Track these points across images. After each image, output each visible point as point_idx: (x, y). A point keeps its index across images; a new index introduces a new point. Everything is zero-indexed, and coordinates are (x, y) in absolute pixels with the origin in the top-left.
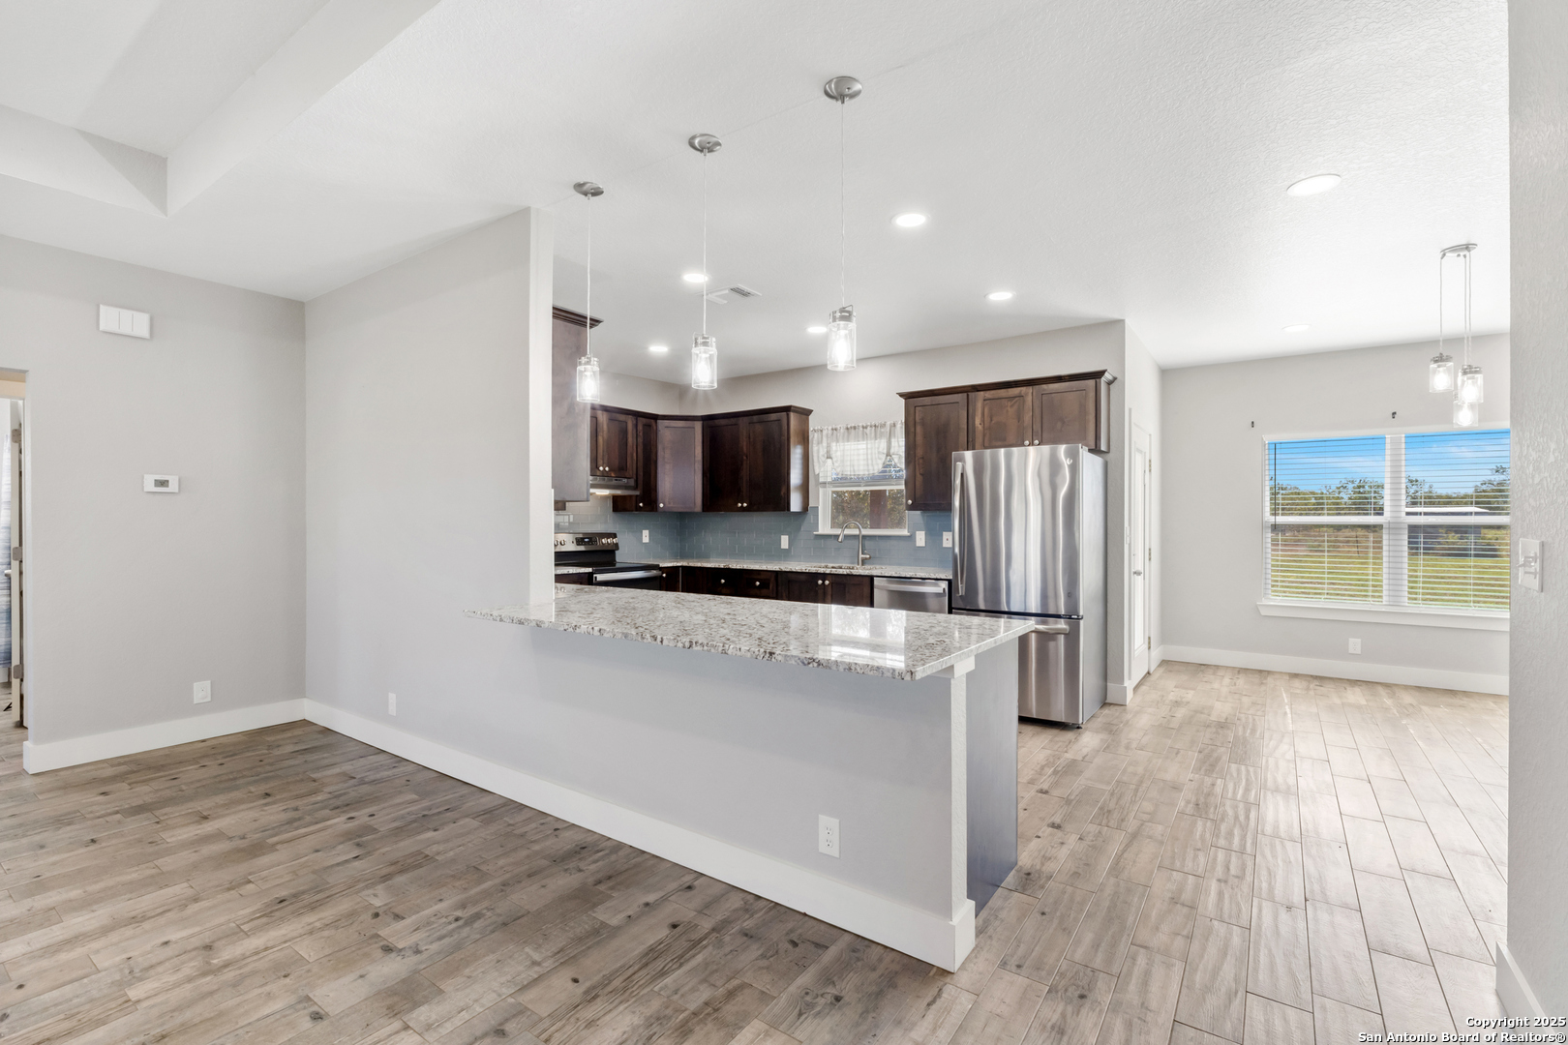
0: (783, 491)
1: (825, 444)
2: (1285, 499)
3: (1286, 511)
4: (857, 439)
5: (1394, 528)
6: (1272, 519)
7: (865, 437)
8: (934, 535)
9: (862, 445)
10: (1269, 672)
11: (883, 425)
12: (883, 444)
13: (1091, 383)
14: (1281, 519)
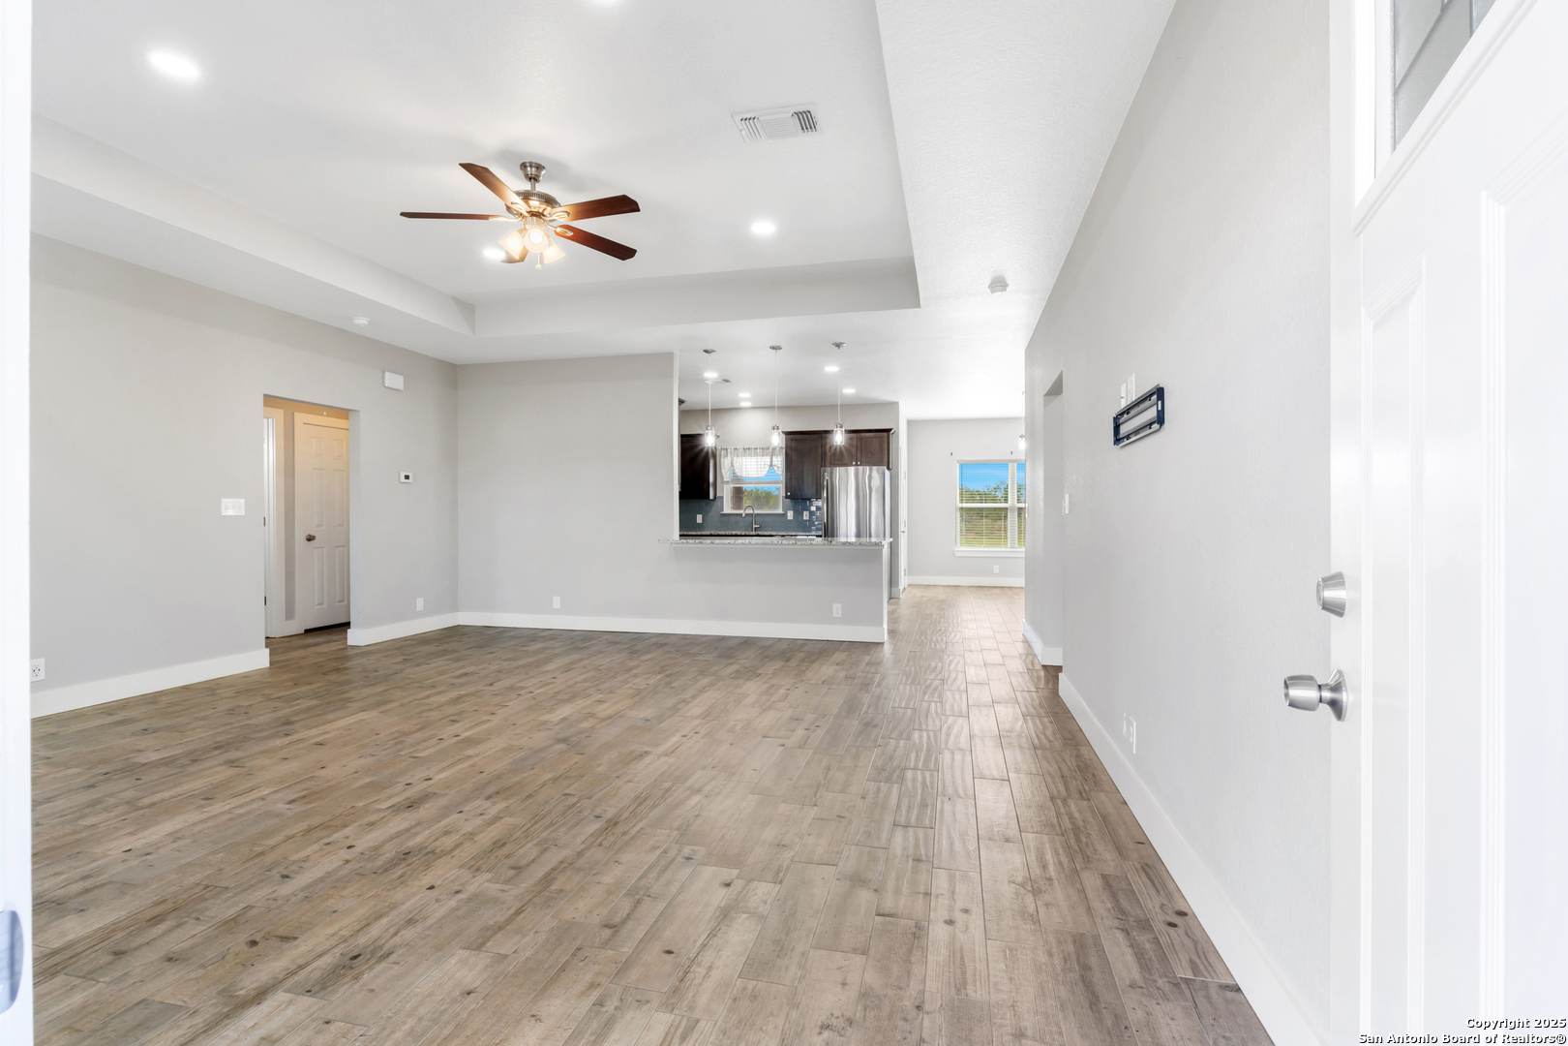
0: (706, 486)
1: (729, 458)
2: (967, 495)
3: (968, 501)
4: (750, 455)
5: (1013, 509)
6: (960, 505)
7: (756, 455)
8: (798, 513)
9: (753, 460)
10: (959, 586)
11: (768, 448)
12: (767, 460)
13: (885, 434)
14: (965, 505)
